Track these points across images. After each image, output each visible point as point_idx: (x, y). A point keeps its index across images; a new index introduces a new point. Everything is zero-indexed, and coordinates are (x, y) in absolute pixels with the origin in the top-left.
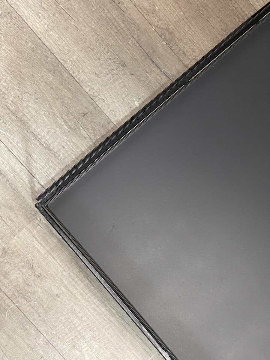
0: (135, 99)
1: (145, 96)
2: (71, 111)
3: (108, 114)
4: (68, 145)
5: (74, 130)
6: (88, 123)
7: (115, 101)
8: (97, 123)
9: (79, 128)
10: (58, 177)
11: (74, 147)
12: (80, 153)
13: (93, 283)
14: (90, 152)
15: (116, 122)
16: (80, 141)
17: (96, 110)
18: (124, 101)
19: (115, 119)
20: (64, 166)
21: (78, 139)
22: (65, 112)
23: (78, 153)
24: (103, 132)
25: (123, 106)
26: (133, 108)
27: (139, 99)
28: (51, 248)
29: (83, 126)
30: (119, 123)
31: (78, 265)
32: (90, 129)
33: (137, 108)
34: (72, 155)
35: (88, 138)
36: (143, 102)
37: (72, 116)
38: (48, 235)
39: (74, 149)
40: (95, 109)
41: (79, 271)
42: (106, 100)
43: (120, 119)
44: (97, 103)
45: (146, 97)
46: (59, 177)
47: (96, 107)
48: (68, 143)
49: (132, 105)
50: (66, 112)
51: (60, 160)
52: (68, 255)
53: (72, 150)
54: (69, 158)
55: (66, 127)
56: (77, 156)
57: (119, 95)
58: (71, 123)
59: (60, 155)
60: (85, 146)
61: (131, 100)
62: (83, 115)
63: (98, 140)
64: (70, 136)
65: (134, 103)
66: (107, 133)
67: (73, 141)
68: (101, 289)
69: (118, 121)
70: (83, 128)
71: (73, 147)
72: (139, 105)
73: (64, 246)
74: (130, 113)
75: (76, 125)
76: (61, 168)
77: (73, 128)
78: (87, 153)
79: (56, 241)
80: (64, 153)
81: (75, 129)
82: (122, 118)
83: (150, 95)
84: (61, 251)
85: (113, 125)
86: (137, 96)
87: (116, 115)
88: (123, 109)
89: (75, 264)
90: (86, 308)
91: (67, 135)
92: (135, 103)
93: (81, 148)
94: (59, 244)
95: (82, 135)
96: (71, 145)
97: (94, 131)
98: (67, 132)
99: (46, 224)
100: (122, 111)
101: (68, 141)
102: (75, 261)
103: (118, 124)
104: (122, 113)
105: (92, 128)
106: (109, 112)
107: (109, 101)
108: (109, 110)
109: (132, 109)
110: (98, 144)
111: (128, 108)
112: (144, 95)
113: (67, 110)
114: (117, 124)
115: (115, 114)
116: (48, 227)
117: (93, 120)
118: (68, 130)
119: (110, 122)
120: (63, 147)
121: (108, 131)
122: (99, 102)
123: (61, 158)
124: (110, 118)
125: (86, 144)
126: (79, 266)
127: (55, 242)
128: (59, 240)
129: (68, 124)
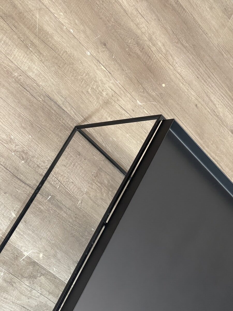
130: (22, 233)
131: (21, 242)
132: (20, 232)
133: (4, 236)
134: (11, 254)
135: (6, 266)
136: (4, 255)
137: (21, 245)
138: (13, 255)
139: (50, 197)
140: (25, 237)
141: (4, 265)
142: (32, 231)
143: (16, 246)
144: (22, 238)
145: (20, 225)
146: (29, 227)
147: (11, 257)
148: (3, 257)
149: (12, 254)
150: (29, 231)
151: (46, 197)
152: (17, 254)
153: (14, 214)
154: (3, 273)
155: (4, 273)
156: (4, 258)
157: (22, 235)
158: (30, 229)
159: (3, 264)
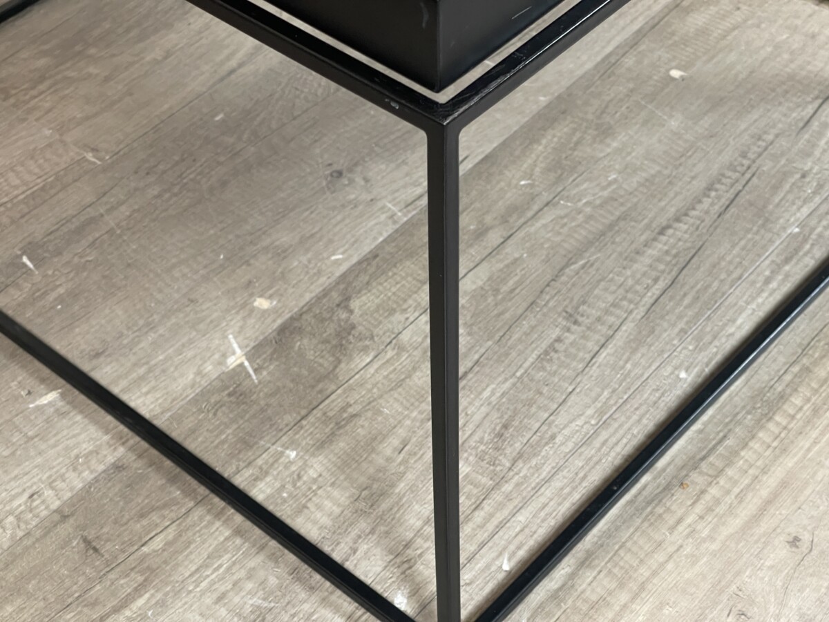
0: (31, 406)
1: (20, 378)
2: (76, 595)
3: (88, 476)
4: (213, 583)
5: (150, 574)
6: (125, 530)
7: (39, 460)
8: (121, 503)
9: (146, 556)
10: (341, 601)
11: (219, 562)
12: (238, 541)
13: (714, 442)
14: (232, 511)
15: (115, 449)
16: (192, 546)
17: (73, 514)
18: (36, 436)
19: (105, 453)
20: (297, 587)
21: (187, 556)
22: (80, 612)
23: (239, 549)
24: (156, 480)
25: (55, 435)
26: (63, 407)
27: (29, 393)
28: (621, 585)
29: (136, 547)
30: (121, 438)
31: (660, 493)
32: (145, 522)
33: (63, 396)
34: (252, 564)
35: (180, 524)
36: (43, 380)
37: (98, 587)
38: (570, 602)
39: (226, 560)
40: (68, 516)
41: (684, 488)
42: (35, 488)
43: (106, 438)
44: (44, 513)
45: (22, 376)
46: (339, 597)
47: (62, 515)
48: (204, 585)
49: (52, 410)
50: (79, 609)
51: (272, 604)
52: (632, 530)
53: (229, 569)
54: (261, 574)
55: (141, 602)
56: (254, 550)
57: (13, 453)
58: (126, 585)
59: (252, 605)
60: (214, 529)
61: (33, 417)
62: (91, 552)
63: (187, 493)
64: (177, 582)
65: (45, 405)
66: (159, 468)
67: (193, 569)
68: (727, 417)
69: (112, 442)
70: (143, 545)
71: (220, 566)
72: (51, 391)
73: (602, 546)
74: (81, 412)
75: (132, 569)
76: (303, 595)
77: (143, 578)
78: (239, 518)
79: (589, 575)
80: (243, 594)
81: (148, 568)
82: (100, 434)
83: (17, 367)
84: (622, 553)
85: (130, 454)
86: (20, 400)
87: (91, 453)
88: (68, 434)
89: (660, 501)
90: (809, 450)
91: (171, 594)
92: (45, 402)
93: (222, 539)
94: (596, 562)
95: (169, 544)
96: (212, 574)
97: (153, 509)
98: (159, 596)
99: (532, 616)
100: (74, 436)
101: (197, 586)
102: (649, 503)
103: (123, 440)
104: (83, 436)
105: (142, 516)
106: (80, 474)
107: (35, 480)
108: (71, 475)
109: (67, 408)
110: (202, 490)
111: (64, 421)
112: (15, 383)
113: (73, 606)
114: (123, 444)
115: (86, 456)
116: (541, 606)
117: (110, 517)
118: (152, 591)
119: (118, 467)
120: (220, 599)
121: (150, 466)
122: (43, 507)
123: (264, 599)
124: (101, 468)
125: (206, 527)
126: (664, 489)
127: (595, 578)
128: (584, 563)
129: (129, 594)
130: (142, 371)
131: (176, 374)
132: (134, 375)
133: (127, 440)
134: (215, 414)
135: (261, 438)
136: (212, 442)
137: (191, 376)
138: (224, 408)
139: (25, 259)
140: (161, 357)
141: (256, 443)
142: (147, 332)
143: (187, 396)
144: (164, 371)
145: (104, 374)
146: (125, 342)
147: (231, 416)
148: (217, 447)
149: (217, 410)
150: (142, 345)
151: (19, 274)
152: (226, 392)
153: (44, 398)
154: (288, 452)
155: (287, 448)
156: (223, 442)
157: (150, 371)
158: (133, 339)
159: (251, 447)
